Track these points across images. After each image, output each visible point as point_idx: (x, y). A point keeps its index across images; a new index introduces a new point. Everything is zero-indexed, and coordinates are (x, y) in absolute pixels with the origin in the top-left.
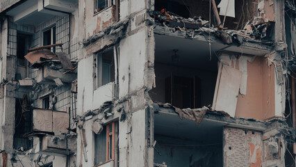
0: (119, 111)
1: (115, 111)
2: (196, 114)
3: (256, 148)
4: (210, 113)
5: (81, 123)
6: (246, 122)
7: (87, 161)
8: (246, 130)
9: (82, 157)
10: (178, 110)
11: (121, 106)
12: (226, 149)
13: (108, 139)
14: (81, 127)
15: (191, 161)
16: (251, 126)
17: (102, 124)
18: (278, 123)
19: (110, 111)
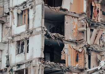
0: (30, 5)
1: (28, 5)
2: (56, 9)
3: (76, 23)
4: (61, 9)
5: (11, 10)
6: (73, 13)
7: (14, 24)
8: (72, 17)
9: (12, 23)
10: (50, 7)
11: (30, 3)
12: (65, 23)
13: (23, 16)
14: (12, 12)
15: (50, 27)
16: (75, 15)
17: (21, 11)
18: (84, 14)
19: (25, 5)
